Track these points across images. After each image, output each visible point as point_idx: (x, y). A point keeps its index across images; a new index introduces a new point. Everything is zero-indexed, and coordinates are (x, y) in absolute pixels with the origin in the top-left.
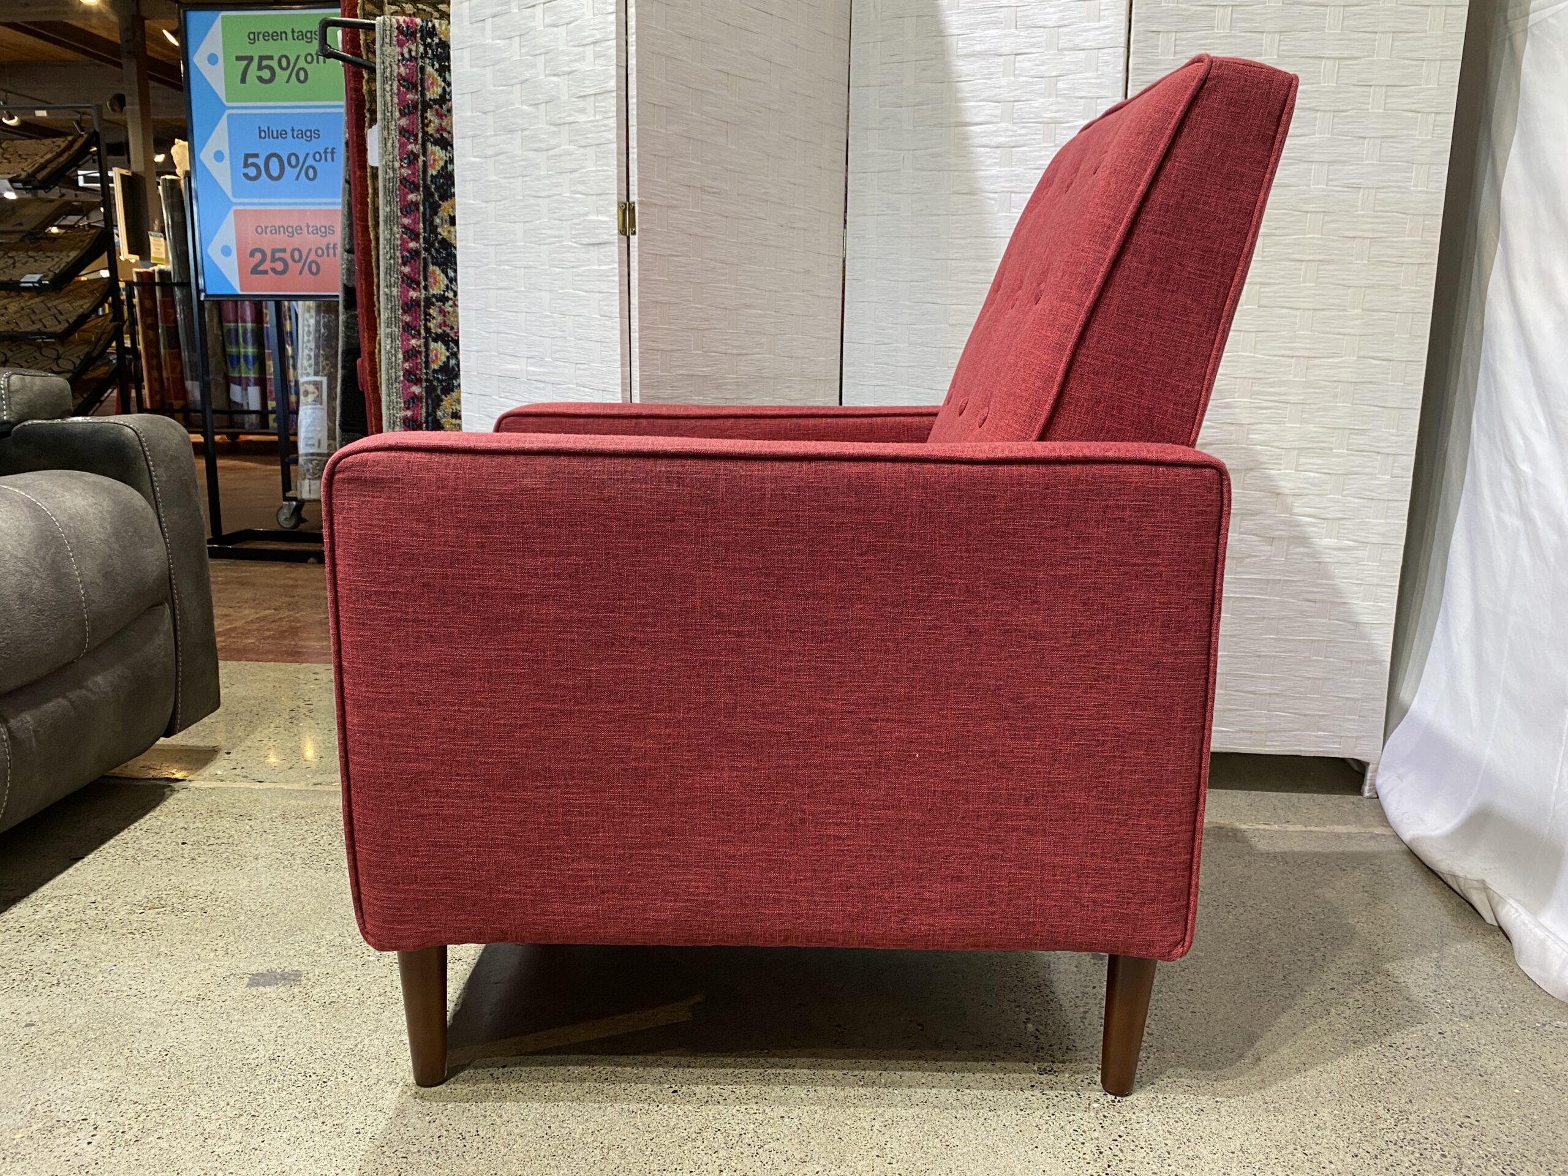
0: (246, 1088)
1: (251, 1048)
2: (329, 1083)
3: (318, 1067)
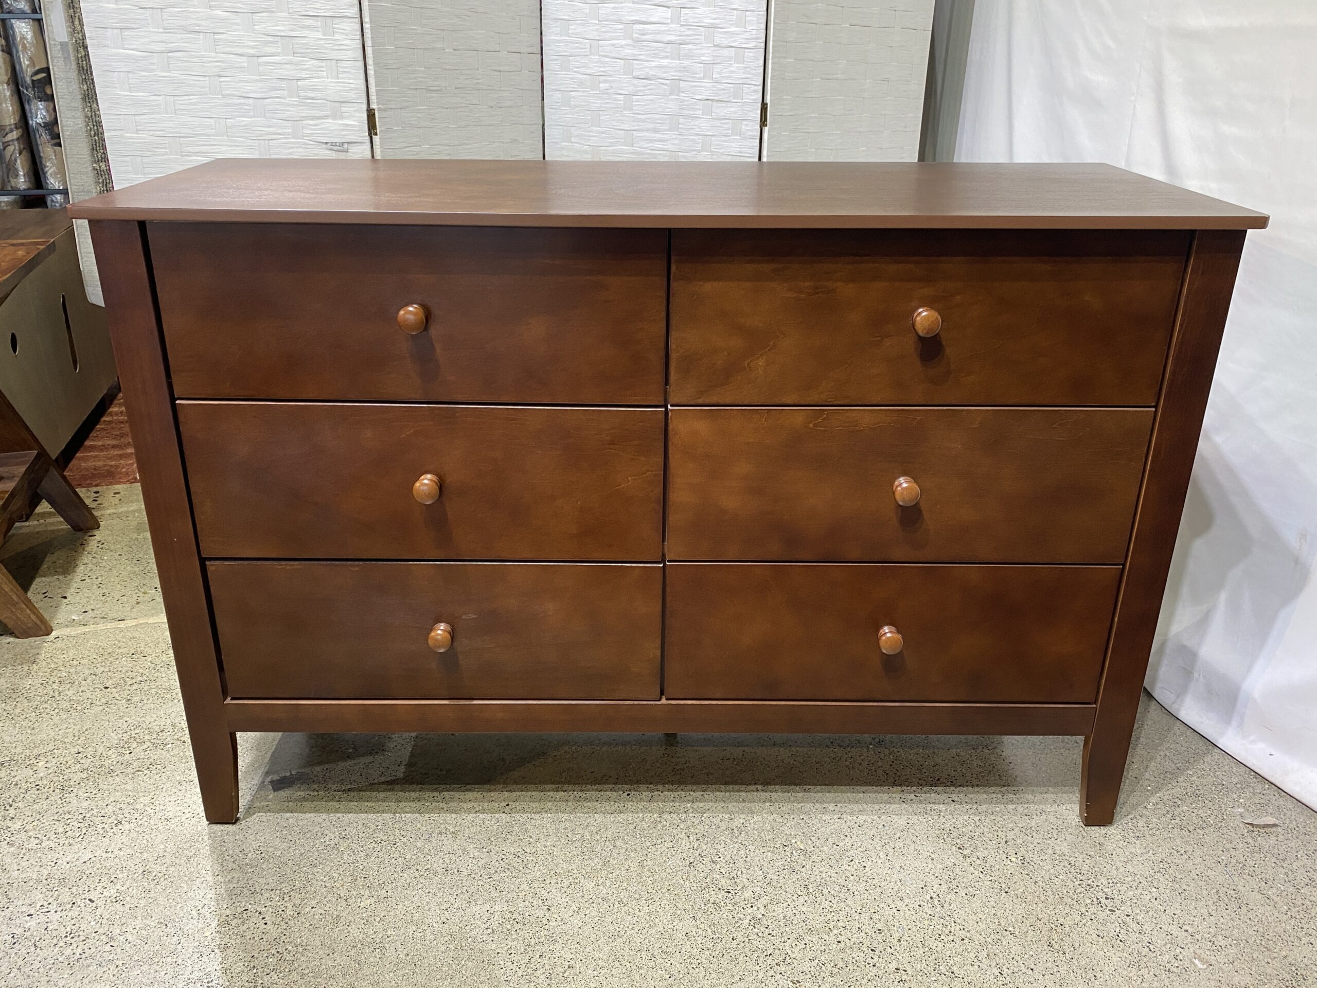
0: (342, 861)
1: (319, 834)
2: (398, 844)
3: (380, 836)
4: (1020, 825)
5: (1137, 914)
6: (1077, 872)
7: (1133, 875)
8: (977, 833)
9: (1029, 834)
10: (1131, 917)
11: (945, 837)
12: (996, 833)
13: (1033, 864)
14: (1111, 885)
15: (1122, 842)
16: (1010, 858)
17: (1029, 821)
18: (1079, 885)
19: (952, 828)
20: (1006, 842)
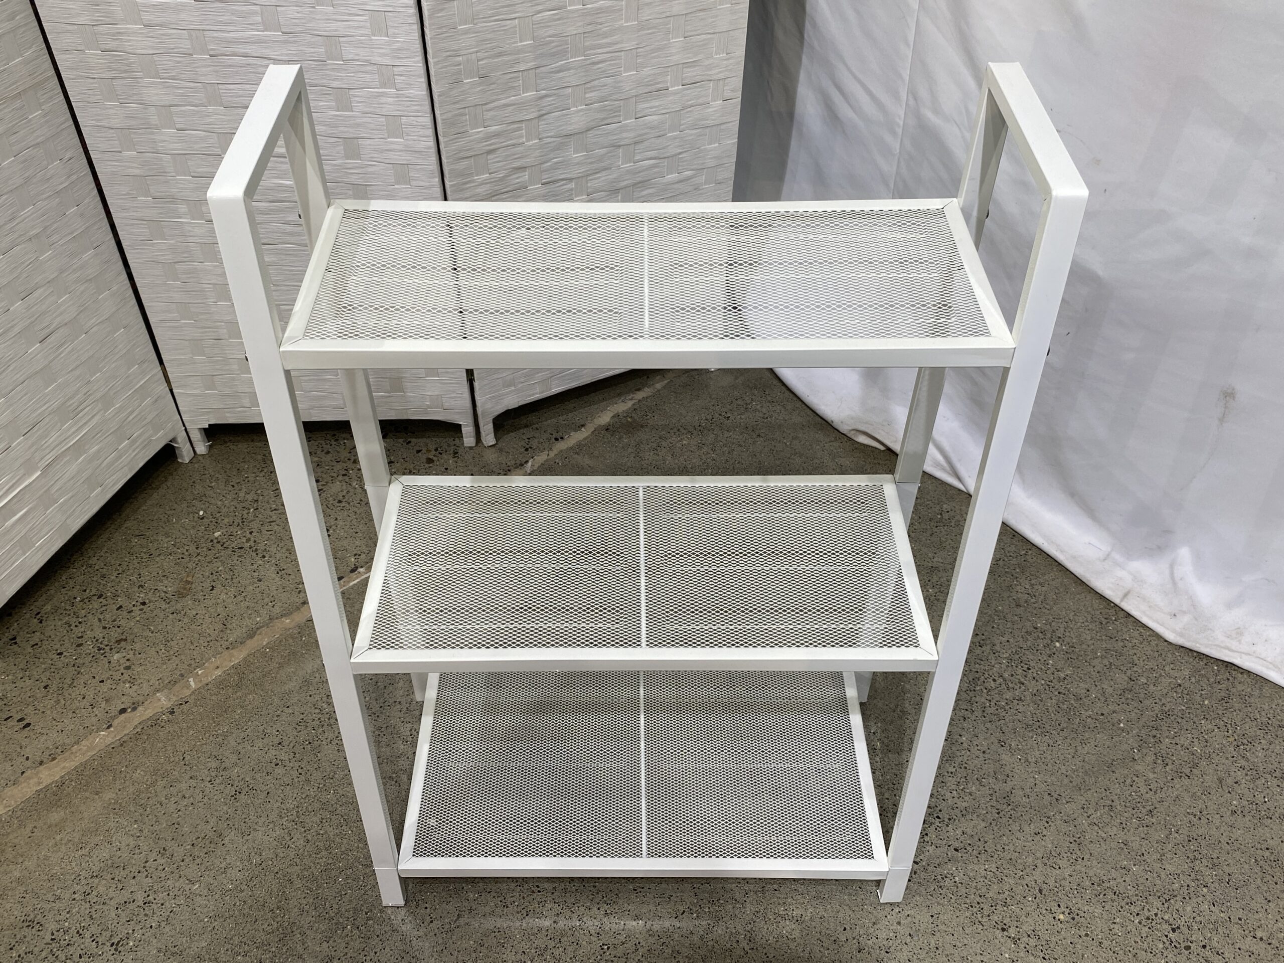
4: (1039, 855)
5: (1210, 939)
6: (1128, 904)
7: (1176, 876)
8: (1007, 893)
9: (1054, 866)
10: (1208, 948)
11: (980, 920)
12: (1024, 882)
13: (1083, 914)
14: (1166, 905)
15: (1141, 828)
16: (1057, 918)
17: (1043, 843)
18: (1140, 923)
19: (978, 899)
20: (1040, 891)
